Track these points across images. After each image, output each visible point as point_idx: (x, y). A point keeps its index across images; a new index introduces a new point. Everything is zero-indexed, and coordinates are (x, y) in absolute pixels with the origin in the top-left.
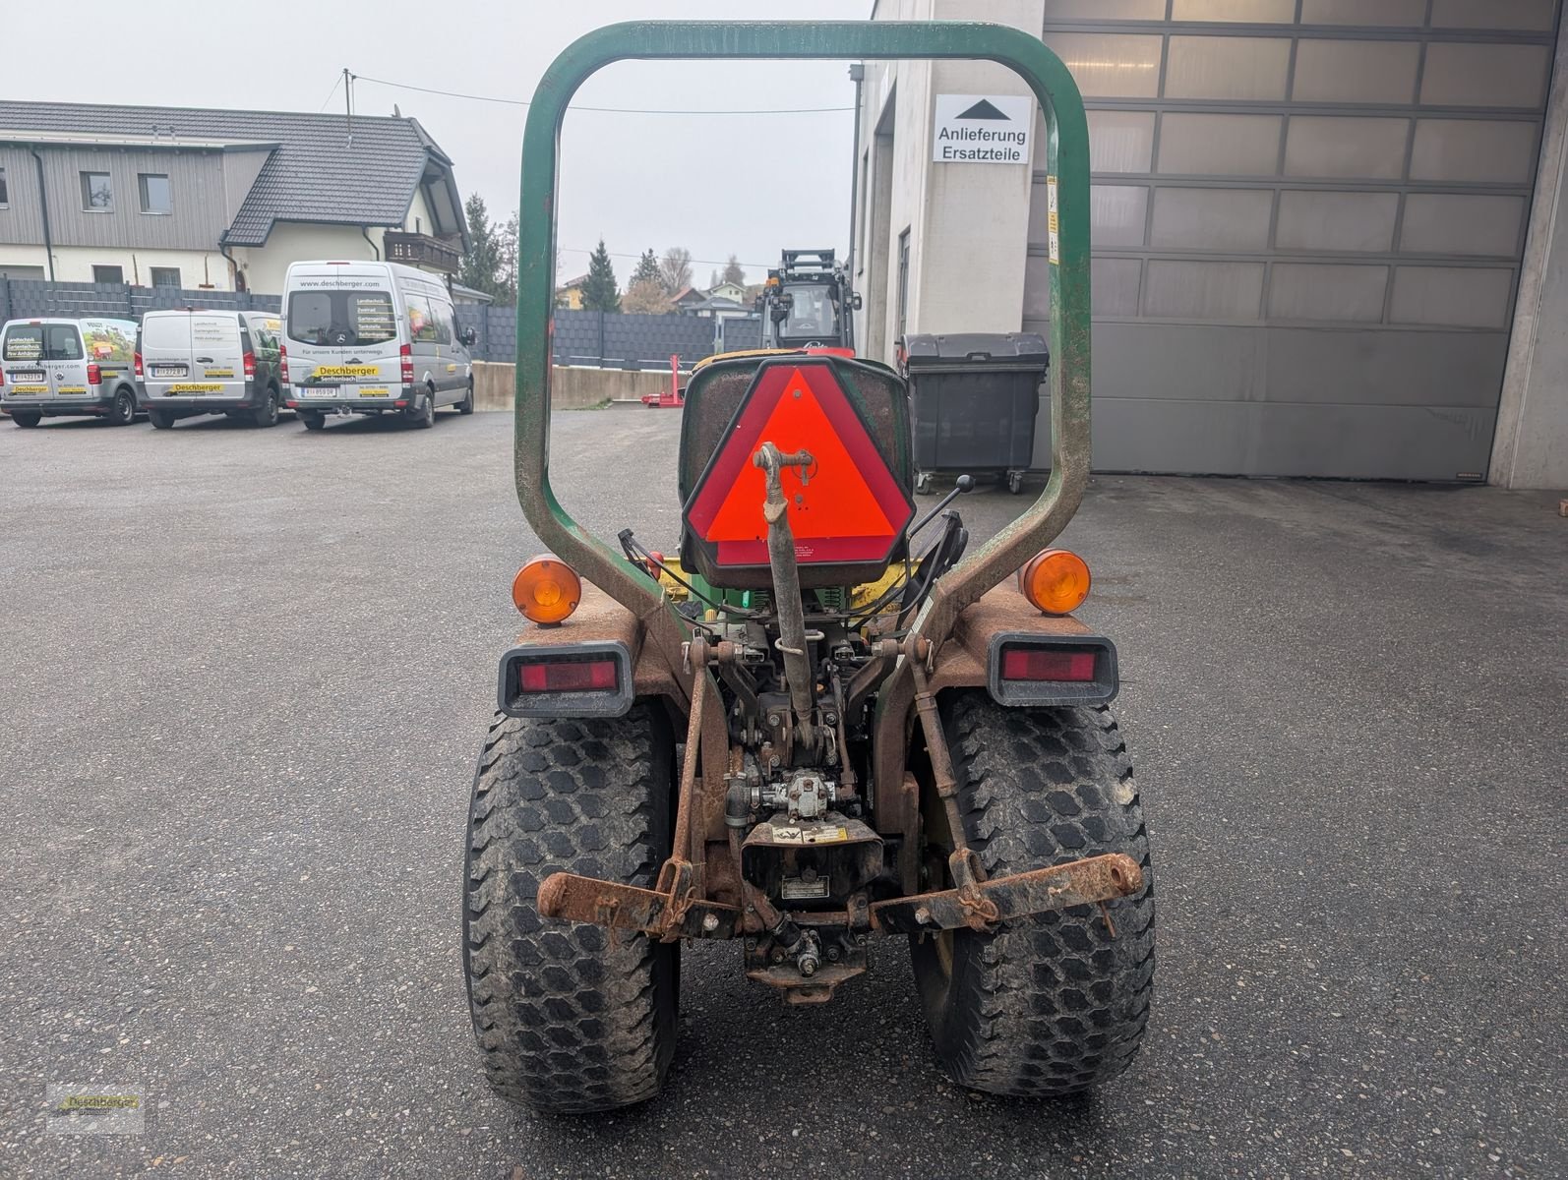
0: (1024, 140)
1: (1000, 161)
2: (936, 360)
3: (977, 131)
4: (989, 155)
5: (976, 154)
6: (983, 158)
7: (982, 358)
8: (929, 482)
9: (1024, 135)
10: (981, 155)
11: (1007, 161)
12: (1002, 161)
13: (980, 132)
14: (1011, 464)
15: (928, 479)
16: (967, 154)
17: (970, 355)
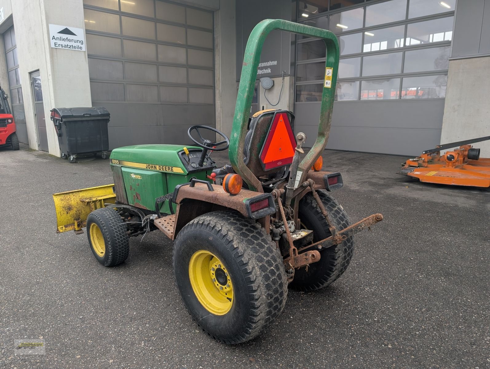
0: (83, 43)
1: (75, 49)
2: (72, 116)
3: (66, 38)
4: (71, 47)
5: (67, 46)
6: (70, 48)
7: (88, 115)
8: (75, 158)
9: (83, 41)
10: (69, 47)
11: (78, 50)
12: (76, 49)
13: (67, 39)
14: (103, 150)
15: (75, 157)
16: (64, 46)
17: (84, 114)
